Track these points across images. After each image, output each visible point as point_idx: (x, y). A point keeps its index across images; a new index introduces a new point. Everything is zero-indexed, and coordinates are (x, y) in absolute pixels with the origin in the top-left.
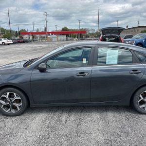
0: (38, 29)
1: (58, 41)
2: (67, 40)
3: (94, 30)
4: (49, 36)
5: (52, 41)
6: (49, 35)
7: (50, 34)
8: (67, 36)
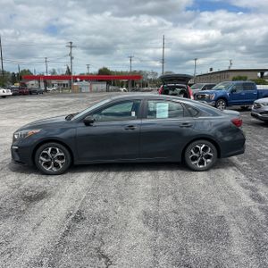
0: (54, 70)
1: (91, 92)
2: (108, 91)
3: (157, 74)
4: (75, 84)
5: (81, 92)
6: (76, 81)
7: (78, 80)
8: (109, 83)
